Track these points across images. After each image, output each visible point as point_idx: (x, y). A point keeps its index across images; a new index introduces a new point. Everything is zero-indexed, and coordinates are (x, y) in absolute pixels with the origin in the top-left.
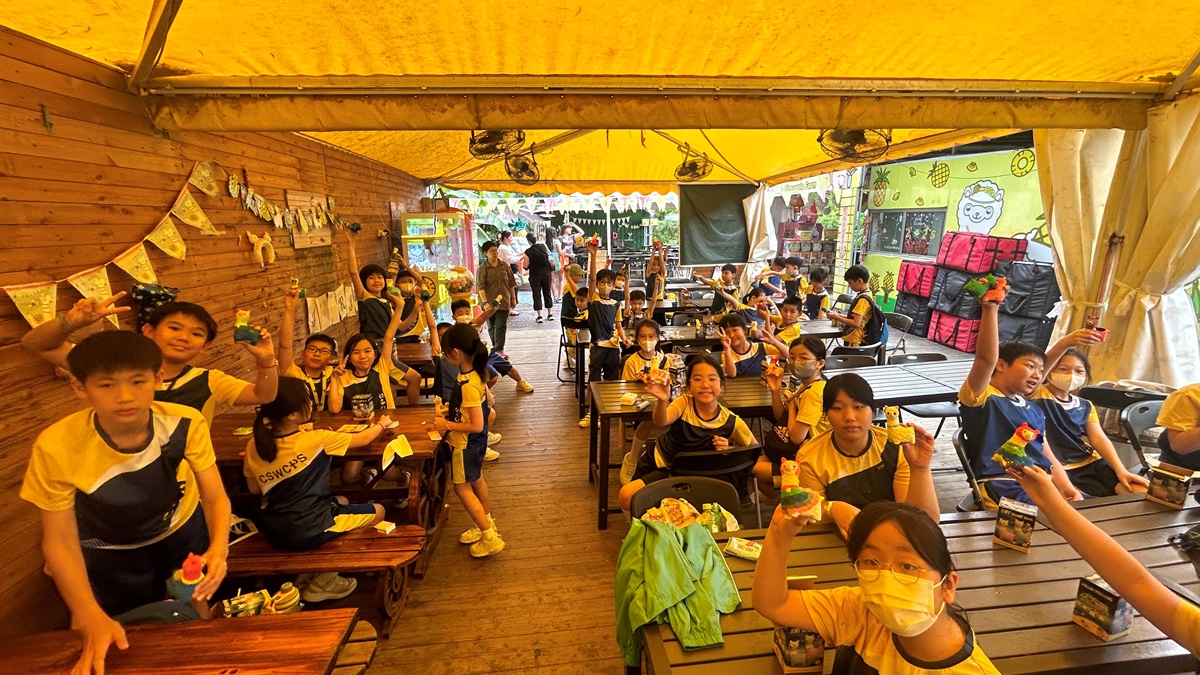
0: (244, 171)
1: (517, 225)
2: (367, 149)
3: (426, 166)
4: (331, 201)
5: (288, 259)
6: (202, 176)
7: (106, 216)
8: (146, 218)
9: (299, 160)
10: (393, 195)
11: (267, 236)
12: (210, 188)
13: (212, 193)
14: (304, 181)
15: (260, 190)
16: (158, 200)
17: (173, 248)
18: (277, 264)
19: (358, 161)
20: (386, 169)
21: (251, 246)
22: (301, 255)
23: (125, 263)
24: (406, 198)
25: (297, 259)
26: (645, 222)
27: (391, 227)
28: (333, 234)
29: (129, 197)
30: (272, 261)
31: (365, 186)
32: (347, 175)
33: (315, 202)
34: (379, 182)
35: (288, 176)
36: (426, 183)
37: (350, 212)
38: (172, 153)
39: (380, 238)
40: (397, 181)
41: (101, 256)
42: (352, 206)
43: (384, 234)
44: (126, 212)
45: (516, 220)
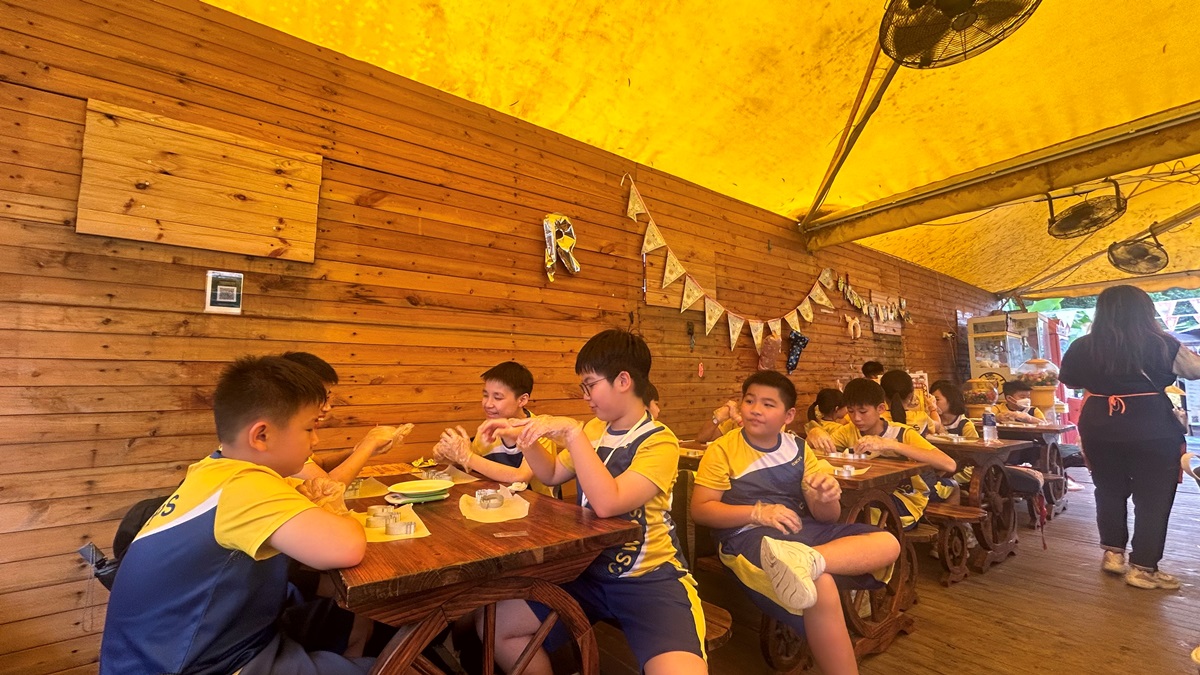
0: (847, 275)
3: (998, 276)
4: (904, 303)
5: (869, 339)
6: (826, 276)
7: (785, 295)
8: (797, 298)
9: (881, 270)
10: (959, 304)
11: (857, 319)
12: (828, 284)
13: (829, 287)
14: (883, 285)
15: (855, 287)
16: (804, 288)
17: (807, 316)
18: (861, 341)
20: (952, 281)
21: (847, 324)
22: (878, 338)
23: (788, 318)
25: (875, 340)
27: (957, 331)
28: (903, 328)
29: (793, 286)
30: (859, 336)
31: (933, 293)
32: (917, 284)
33: (891, 300)
34: (946, 292)
35: (873, 281)
37: (918, 312)
38: (812, 263)
39: (946, 339)
41: (779, 314)
42: (919, 308)
43: (949, 335)
44: (791, 293)
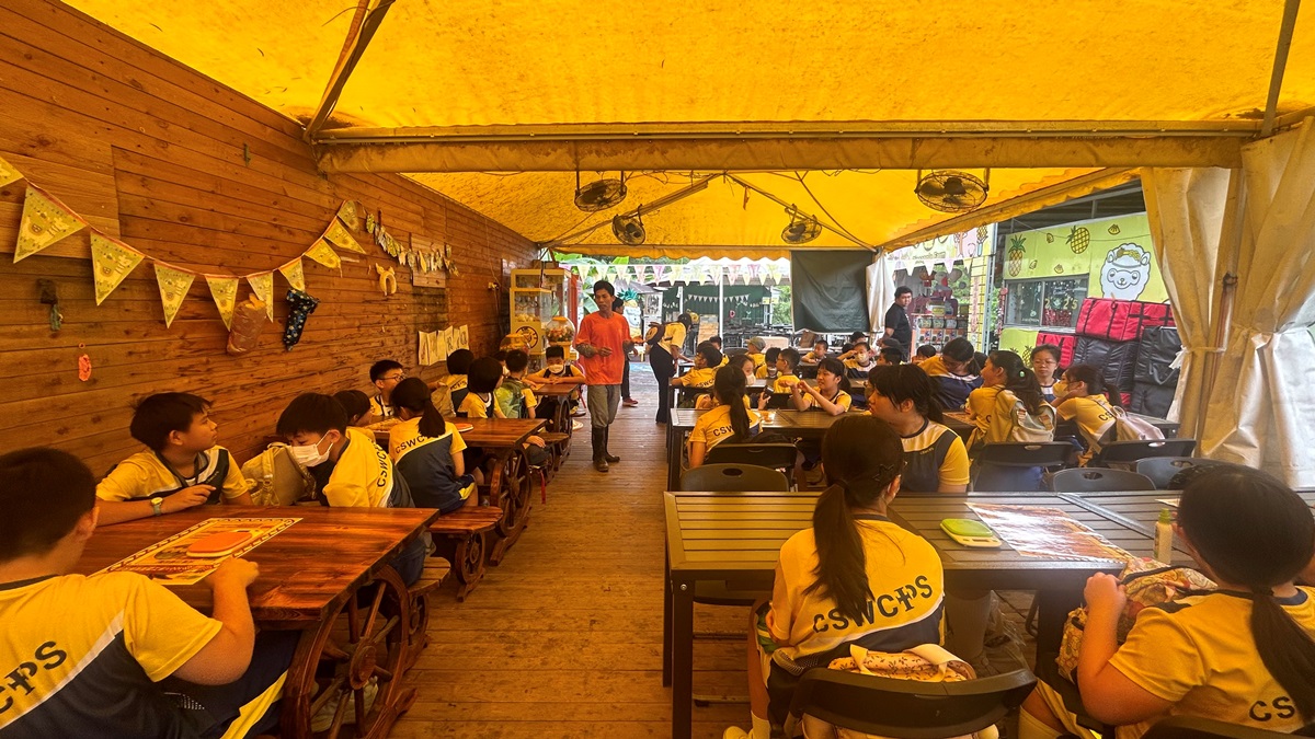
0: (379, 213)
1: (627, 294)
2: (484, 206)
3: (538, 228)
4: (449, 249)
5: (406, 294)
6: (347, 212)
8: (301, 240)
9: (425, 210)
10: (506, 252)
11: (391, 270)
14: (428, 228)
15: (390, 230)
18: (398, 296)
19: (475, 217)
20: (501, 228)
21: (378, 277)
22: (418, 291)
24: (518, 257)
26: (766, 300)
27: (501, 281)
28: (447, 279)
30: (394, 292)
31: (480, 241)
32: (465, 228)
33: (435, 247)
34: (493, 239)
35: (414, 222)
36: (538, 246)
37: (464, 261)
38: (328, 191)
39: (490, 290)
40: (510, 240)
42: (466, 256)
43: (494, 286)
45: (626, 290)
